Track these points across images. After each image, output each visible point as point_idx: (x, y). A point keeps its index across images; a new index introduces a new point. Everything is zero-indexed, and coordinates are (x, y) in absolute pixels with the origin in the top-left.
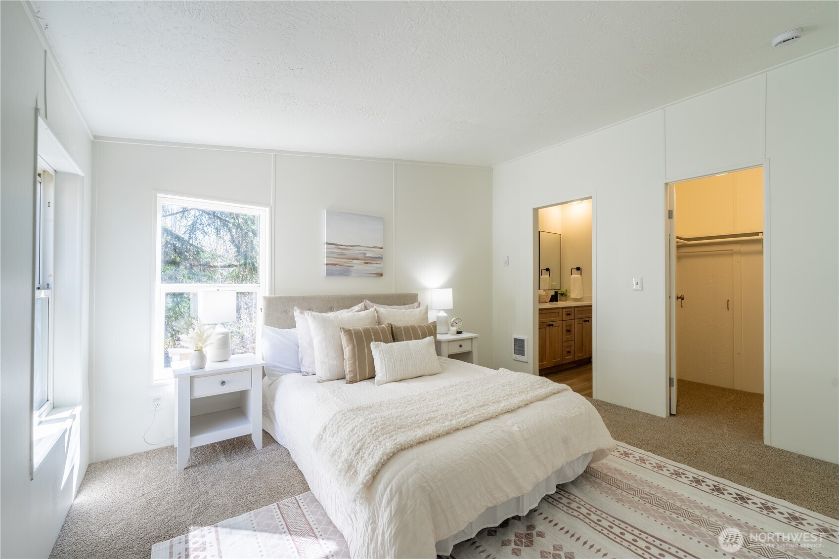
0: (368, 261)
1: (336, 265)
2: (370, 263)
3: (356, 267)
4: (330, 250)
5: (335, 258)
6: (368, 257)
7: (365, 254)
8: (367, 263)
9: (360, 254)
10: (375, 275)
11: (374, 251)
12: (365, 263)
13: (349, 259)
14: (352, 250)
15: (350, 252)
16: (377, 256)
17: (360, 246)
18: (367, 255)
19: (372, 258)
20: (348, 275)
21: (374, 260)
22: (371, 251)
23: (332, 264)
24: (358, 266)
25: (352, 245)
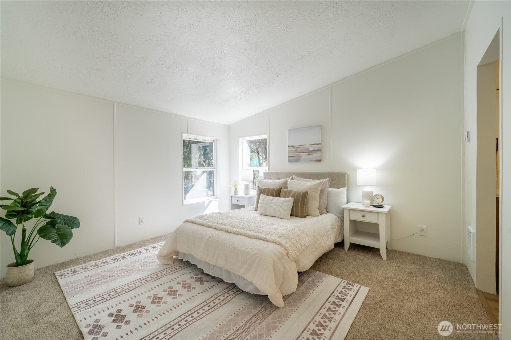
0: (310, 153)
1: (292, 156)
2: (311, 154)
3: (303, 157)
4: (289, 149)
5: (292, 153)
6: (310, 151)
7: (308, 149)
8: (310, 154)
9: (306, 149)
10: (315, 161)
11: (314, 147)
12: (309, 154)
13: (299, 153)
14: (301, 147)
15: (300, 149)
16: (316, 149)
17: (305, 145)
18: (310, 149)
19: (313, 151)
20: (299, 162)
21: (314, 152)
22: (312, 147)
23: (291, 156)
24: (304, 156)
25: (301, 145)
